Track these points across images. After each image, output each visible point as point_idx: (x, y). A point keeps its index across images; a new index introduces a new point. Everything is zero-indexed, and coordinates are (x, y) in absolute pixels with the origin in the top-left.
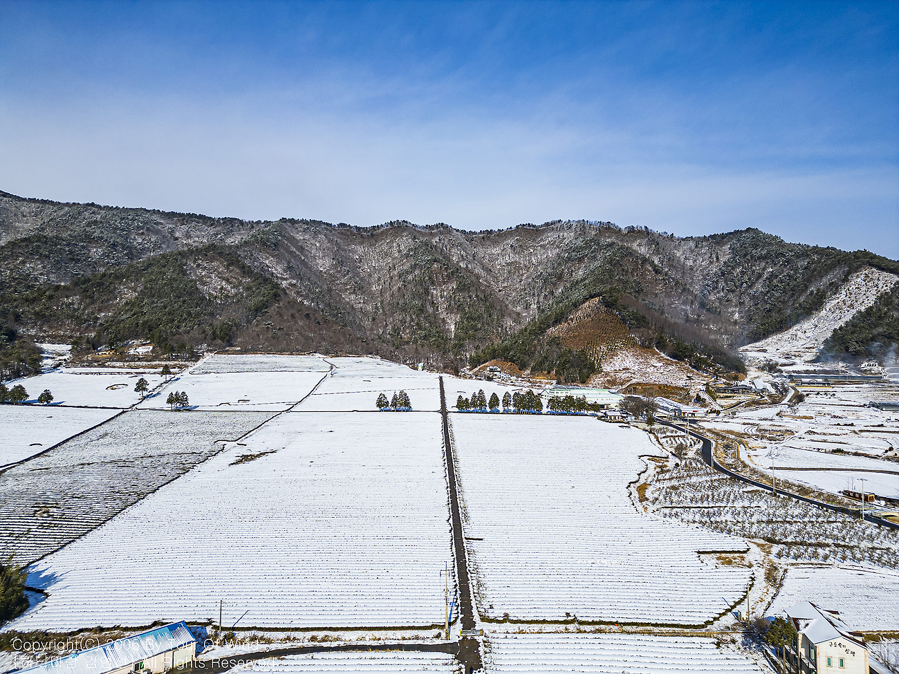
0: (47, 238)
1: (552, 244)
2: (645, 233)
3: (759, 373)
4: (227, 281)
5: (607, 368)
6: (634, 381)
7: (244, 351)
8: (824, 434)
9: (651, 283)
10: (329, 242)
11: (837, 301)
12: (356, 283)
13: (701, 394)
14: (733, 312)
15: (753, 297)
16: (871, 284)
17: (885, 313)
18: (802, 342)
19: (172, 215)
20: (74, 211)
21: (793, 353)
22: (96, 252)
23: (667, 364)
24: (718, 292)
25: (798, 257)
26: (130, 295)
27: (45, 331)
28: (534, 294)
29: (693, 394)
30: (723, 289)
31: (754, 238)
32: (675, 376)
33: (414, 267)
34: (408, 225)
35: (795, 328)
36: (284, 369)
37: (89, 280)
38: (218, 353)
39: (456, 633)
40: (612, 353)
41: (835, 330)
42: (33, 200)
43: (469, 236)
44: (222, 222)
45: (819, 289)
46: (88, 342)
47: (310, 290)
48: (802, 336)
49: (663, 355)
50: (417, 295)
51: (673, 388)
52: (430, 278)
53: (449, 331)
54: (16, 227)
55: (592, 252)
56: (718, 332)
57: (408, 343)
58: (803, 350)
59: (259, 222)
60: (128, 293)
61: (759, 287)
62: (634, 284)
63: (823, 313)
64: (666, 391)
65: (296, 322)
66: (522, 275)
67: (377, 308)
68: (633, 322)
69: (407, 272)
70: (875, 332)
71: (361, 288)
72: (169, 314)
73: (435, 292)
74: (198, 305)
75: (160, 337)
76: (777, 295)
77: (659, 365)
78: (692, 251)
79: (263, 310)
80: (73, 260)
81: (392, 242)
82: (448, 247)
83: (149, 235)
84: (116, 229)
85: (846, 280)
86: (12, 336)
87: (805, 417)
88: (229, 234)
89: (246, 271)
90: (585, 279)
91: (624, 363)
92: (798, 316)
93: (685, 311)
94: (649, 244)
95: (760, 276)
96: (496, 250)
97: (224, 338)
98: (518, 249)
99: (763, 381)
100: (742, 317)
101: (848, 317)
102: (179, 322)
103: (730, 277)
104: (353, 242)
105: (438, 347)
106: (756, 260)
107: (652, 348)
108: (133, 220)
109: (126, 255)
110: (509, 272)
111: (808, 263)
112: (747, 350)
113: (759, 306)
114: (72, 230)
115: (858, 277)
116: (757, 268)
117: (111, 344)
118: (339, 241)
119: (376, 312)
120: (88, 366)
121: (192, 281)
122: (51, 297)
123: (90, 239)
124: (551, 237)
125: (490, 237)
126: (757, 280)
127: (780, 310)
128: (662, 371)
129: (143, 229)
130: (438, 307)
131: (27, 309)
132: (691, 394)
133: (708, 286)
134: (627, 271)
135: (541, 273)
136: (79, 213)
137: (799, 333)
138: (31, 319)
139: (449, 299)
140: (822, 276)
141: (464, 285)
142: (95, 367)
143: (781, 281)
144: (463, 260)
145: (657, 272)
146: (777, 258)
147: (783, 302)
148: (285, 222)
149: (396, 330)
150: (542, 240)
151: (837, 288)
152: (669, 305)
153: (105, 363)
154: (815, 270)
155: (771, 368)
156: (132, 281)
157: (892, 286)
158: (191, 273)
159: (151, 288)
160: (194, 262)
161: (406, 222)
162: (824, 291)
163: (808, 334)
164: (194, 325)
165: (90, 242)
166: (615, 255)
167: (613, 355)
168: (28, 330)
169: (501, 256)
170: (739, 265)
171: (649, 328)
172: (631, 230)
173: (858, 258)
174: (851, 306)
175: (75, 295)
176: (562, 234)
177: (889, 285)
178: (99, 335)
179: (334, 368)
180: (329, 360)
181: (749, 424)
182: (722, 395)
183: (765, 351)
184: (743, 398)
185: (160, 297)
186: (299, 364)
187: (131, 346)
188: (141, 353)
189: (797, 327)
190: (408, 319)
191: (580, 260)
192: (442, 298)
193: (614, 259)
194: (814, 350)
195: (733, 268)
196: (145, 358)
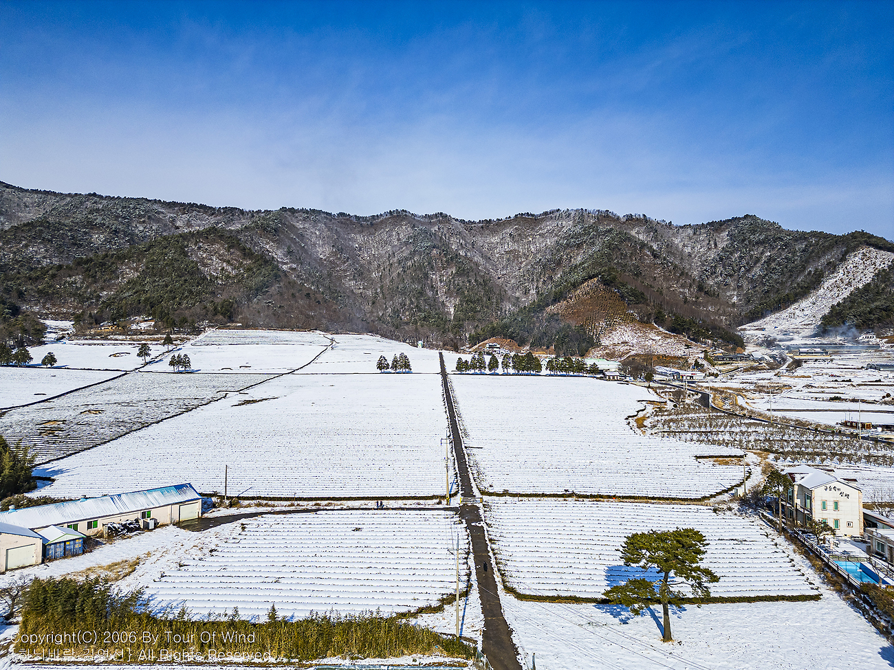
0: (50, 224)
1: (551, 232)
2: (644, 221)
3: (757, 348)
4: (228, 262)
5: (605, 342)
6: (633, 353)
7: (246, 326)
8: (822, 387)
9: (650, 267)
10: (329, 230)
11: (835, 280)
12: (356, 269)
13: (700, 362)
14: (731, 295)
15: (752, 281)
16: (868, 262)
17: (883, 289)
18: (799, 320)
19: (174, 205)
20: (76, 201)
21: (791, 330)
22: (98, 238)
23: (666, 337)
24: (717, 277)
25: (796, 241)
26: (133, 275)
27: (48, 309)
28: (533, 280)
29: (691, 361)
30: (721, 274)
31: (752, 224)
32: (673, 346)
33: (413, 253)
34: (408, 214)
35: (793, 307)
36: (286, 342)
37: (91, 260)
38: (219, 328)
39: (457, 502)
40: (611, 327)
41: (833, 307)
42: (36, 191)
43: (468, 225)
44: (222, 211)
45: (817, 269)
46: (90, 316)
47: (310, 274)
48: (801, 314)
49: (661, 329)
50: (416, 279)
51: (671, 357)
52: (429, 263)
53: (449, 313)
54: (19, 217)
55: (591, 238)
56: (716, 313)
57: (407, 323)
58: (801, 327)
59: (259, 212)
60: (129, 273)
61: (757, 271)
62: (632, 267)
63: (821, 291)
64: (666, 360)
65: (296, 301)
66: (521, 263)
67: (376, 293)
68: (632, 298)
69: (406, 259)
70: (873, 306)
71: (361, 274)
72: (171, 292)
73: (434, 277)
74: (199, 284)
75: (161, 312)
76: (775, 277)
77: (657, 338)
78: (690, 239)
79: (264, 290)
80: (75, 244)
81: (391, 230)
82: (447, 235)
83: (150, 224)
84: (117, 217)
85: (843, 259)
86: (15, 311)
87: (804, 377)
88: (230, 223)
89: (247, 254)
90: (583, 263)
91: (623, 337)
92: (796, 295)
93: (683, 293)
94: (648, 231)
95: (758, 260)
96: (495, 239)
97: (225, 314)
98: (517, 238)
99: (760, 352)
100: (740, 300)
101: (846, 294)
102: (180, 299)
103: (728, 262)
104: (352, 231)
105: (437, 326)
106: (754, 246)
107: (651, 323)
108: (135, 208)
109: (128, 241)
110: (508, 260)
111: (806, 246)
112: (745, 329)
113: (757, 288)
114: (74, 218)
115: (855, 256)
116: (755, 253)
117: (114, 320)
118: (338, 229)
119: (375, 297)
120: (90, 339)
121: (193, 262)
122: (53, 276)
123: (91, 225)
124: (549, 225)
125: (488, 226)
126: (755, 264)
127: (778, 290)
128: (660, 343)
129: (144, 217)
130: (437, 291)
131: (29, 287)
132: (690, 362)
133: (707, 271)
134: (626, 255)
135: (540, 260)
136: (82, 203)
137: (797, 312)
138: (34, 296)
139: (448, 284)
140: (820, 257)
141: (464, 270)
142: (98, 339)
143: (779, 264)
144: (463, 248)
145: (655, 256)
146: (775, 242)
147: (782, 283)
148: (285, 211)
149: (396, 312)
150: (541, 229)
151: (835, 267)
152: (668, 288)
153: (107, 336)
154: (813, 251)
155: (769, 343)
156: (133, 262)
157: (890, 263)
158: (192, 254)
159: (153, 268)
160: (196, 245)
161: (406, 211)
162: (821, 271)
163: (806, 312)
164: (196, 302)
165: (92, 229)
166: (613, 239)
167: (612, 330)
168: (31, 307)
169: (499, 244)
170: (737, 250)
171: (648, 305)
172: (630, 218)
173: (855, 238)
174: (849, 284)
175: (78, 274)
176: (560, 223)
177: (886, 262)
178: (101, 311)
179: (334, 343)
180: (330, 336)
181: (747, 383)
182: (720, 362)
183: (763, 329)
184: (740, 364)
185: (162, 276)
186: (300, 338)
187: (133, 322)
188: (143, 328)
189: (796, 305)
190: (408, 302)
191: (579, 246)
192: (441, 282)
193: (613, 244)
194: (812, 326)
195: (731, 253)
196: (147, 332)
